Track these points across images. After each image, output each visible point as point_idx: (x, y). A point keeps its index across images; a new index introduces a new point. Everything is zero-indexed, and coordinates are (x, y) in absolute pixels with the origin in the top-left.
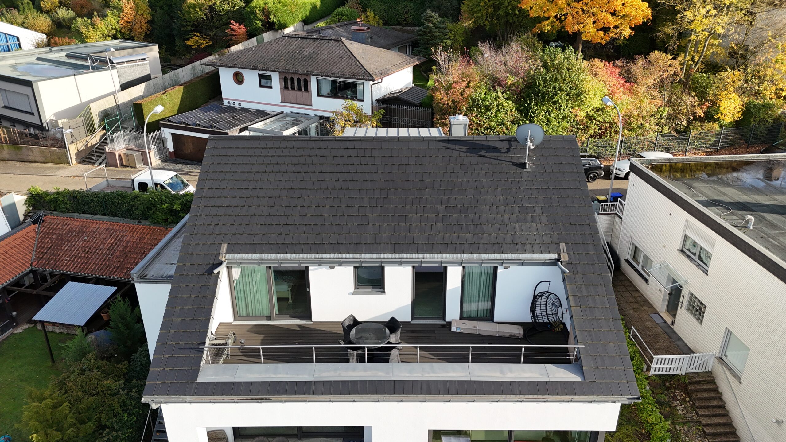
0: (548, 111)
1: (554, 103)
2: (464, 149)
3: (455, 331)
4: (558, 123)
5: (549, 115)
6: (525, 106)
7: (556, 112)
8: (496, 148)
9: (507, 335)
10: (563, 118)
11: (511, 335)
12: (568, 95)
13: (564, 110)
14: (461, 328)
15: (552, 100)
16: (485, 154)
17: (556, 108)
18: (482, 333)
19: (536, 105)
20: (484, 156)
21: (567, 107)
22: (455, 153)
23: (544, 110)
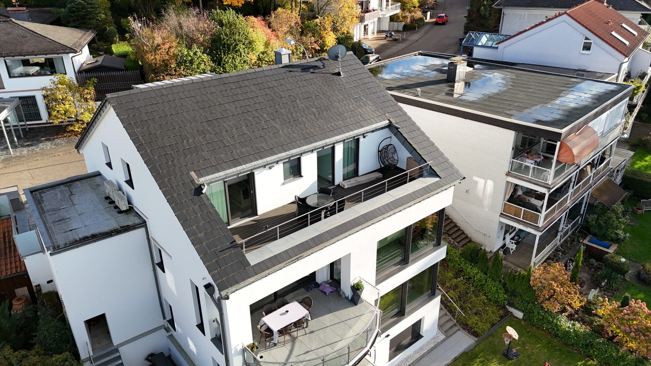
0: (233, 58)
1: (236, 52)
2: (299, 70)
3: (347, 187)
4: (242, 66)
5: (235, 61)
6: (217, 57)
7: (239, 58)
8: (317, 66)
9: (374, 179)
10: (245, 62)
11: (376, 178)
12: (243, 44)
13: (244, 56)
14: (350, 184)
15: (235, 49)
16: (313, 71)
17: (238, 55)
18: (361, 183)
19: (224, 54)
20: (313, 73)
21: (245, 53)
22: (297, 74)
23: (231, 58)
